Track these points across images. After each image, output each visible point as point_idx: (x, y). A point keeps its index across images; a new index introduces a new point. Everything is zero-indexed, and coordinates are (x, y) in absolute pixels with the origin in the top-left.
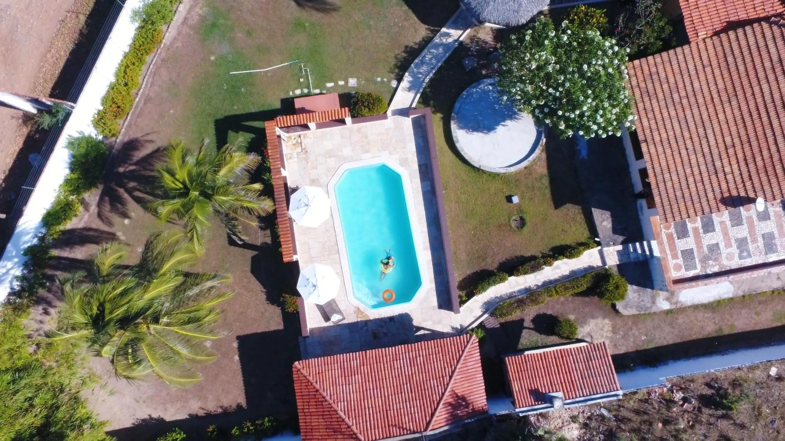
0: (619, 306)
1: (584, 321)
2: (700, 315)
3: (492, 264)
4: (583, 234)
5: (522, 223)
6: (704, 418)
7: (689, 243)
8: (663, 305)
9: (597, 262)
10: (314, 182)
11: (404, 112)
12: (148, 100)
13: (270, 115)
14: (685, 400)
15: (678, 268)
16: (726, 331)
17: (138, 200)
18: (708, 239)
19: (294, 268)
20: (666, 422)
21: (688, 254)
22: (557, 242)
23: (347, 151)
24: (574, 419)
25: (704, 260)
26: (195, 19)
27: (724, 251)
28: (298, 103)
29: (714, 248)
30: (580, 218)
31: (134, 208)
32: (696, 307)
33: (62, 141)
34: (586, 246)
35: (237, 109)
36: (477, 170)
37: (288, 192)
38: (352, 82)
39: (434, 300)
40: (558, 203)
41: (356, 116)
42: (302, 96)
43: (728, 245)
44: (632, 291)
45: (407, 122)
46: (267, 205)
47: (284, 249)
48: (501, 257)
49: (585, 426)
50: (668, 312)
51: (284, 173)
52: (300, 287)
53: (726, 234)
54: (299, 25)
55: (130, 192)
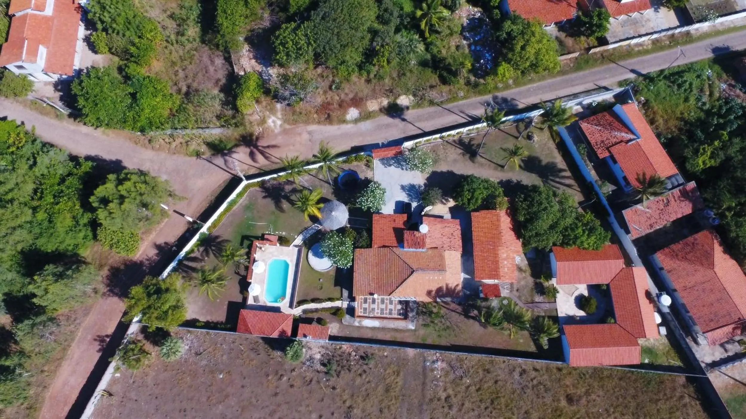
0: (343, 321)
1: (331, 322)
2: (368, 330)
3: (309, 298)
4: (339, 296)
5: (321, 288)
6: (360, 363)
7: (366, 306)
8: (357, 324)
9: (340, 306)
10: (263, 261)
11: (296, 246)
12: (223, 224)
13: (257, 238)
14: (356, 355)
15: (361, 312)
16: (374, 338)
17: (214, 254)
18: (372, 306)
19: (250, 283)
20: (347, 361)
21: (365, 309)
22: (331, 296)
23: (276, 254)
24: (320, 352)
25: (370, 312)
26: (244, 204)
27: (376, 311)
28: (266, 237)
29: (373, 309)
30: (339, 291)
31: (212, 255)
32: (367, 327)
33: (199, 233)
34: (338, 299)
35: (248, 233)
36: (312, 269)
37: (254, 261)
38: (284, 233)
39: (288, 305)
40: (336, 285)
41: (281, 244)
42: (268, 234)
43: (378, 309)
44: (348, 317)
45: (296, 249)
46: (247, 264)
47: (249, 277)
48: (312, 297)
49: (322, 356)
50: (358, 327)
51: (255, 255)
52: (249, 289)
53: (378, 305)
54: (273, 213)
55: (212, 250)
